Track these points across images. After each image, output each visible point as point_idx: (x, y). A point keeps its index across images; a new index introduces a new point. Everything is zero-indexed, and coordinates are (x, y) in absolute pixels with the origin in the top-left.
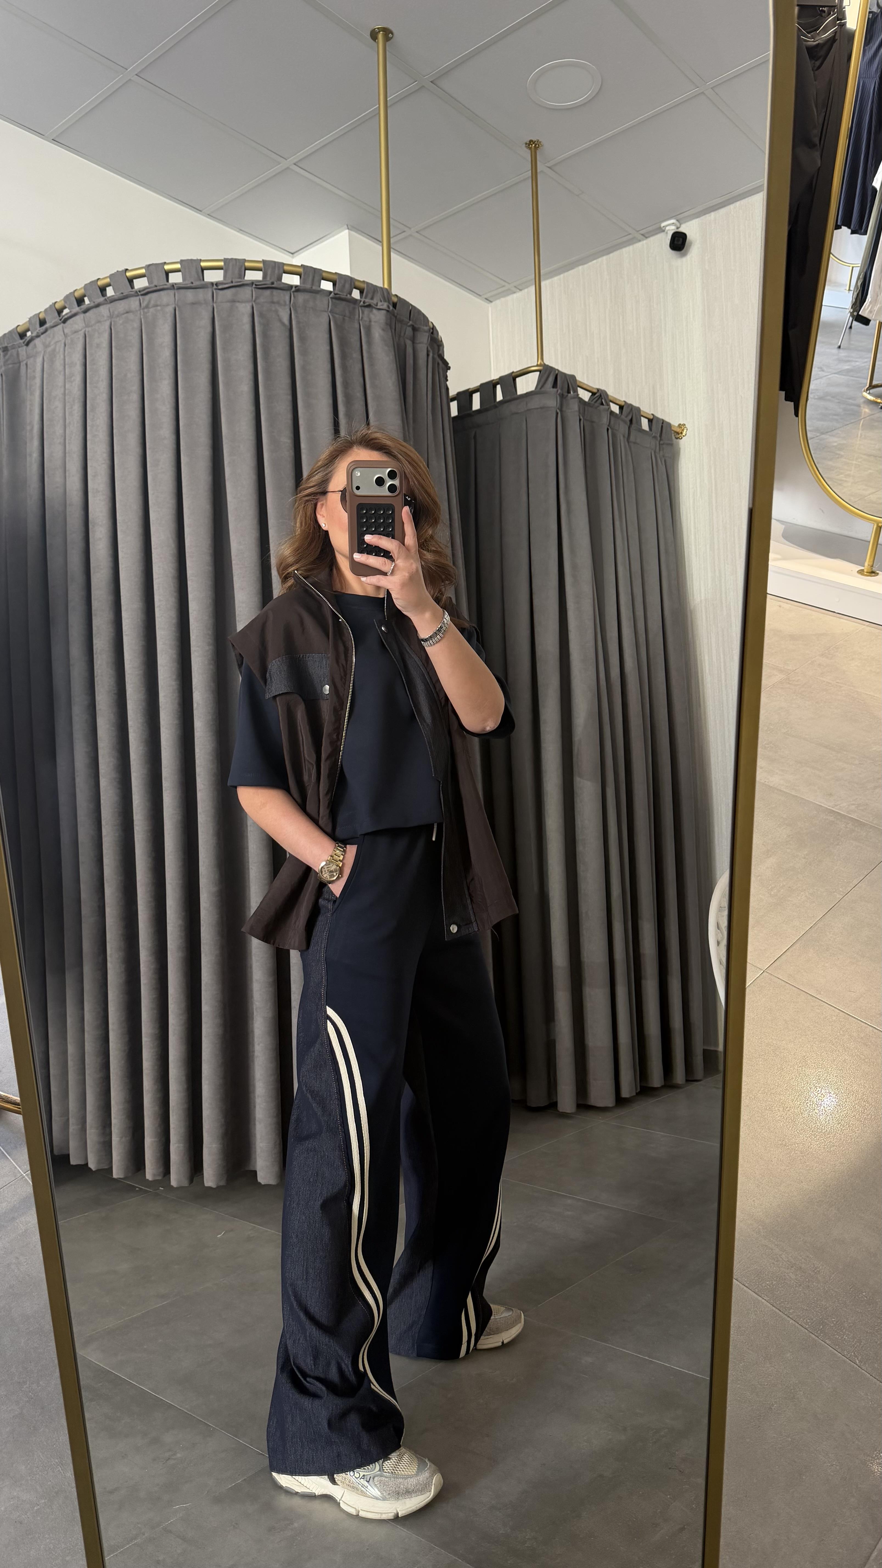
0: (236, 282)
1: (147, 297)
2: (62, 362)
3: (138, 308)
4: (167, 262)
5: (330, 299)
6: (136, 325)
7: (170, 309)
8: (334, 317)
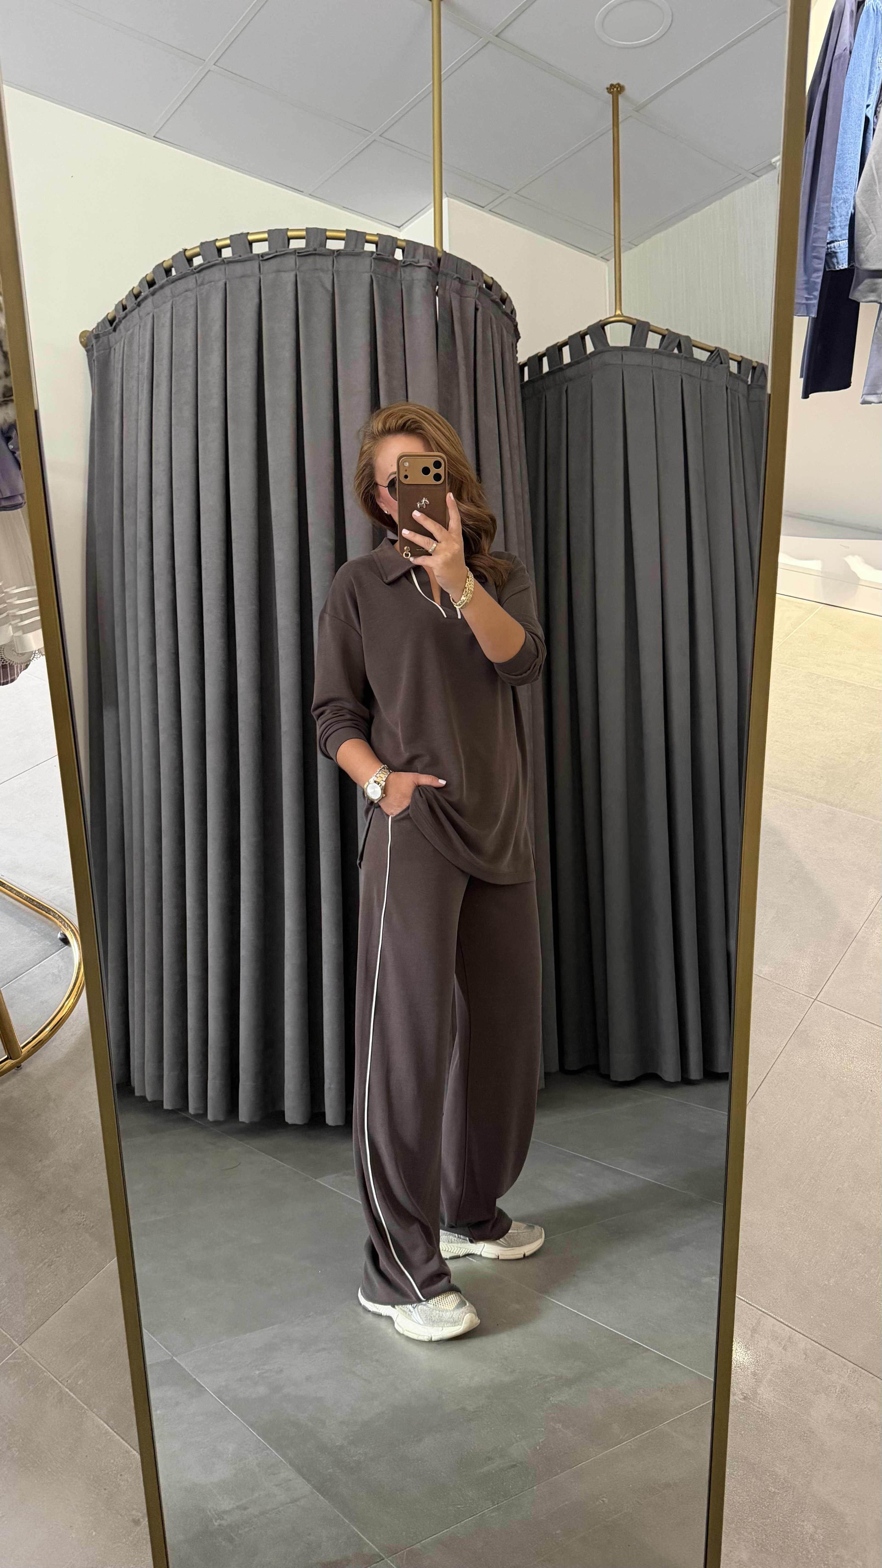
0: (280, 252)
1: (202, 274)
2: (138, 344)
3: (194, 286)
4: (219, 238)
5: (373, 260)
6: (192, 302)
7: (221, 284)
8: (376, 277)
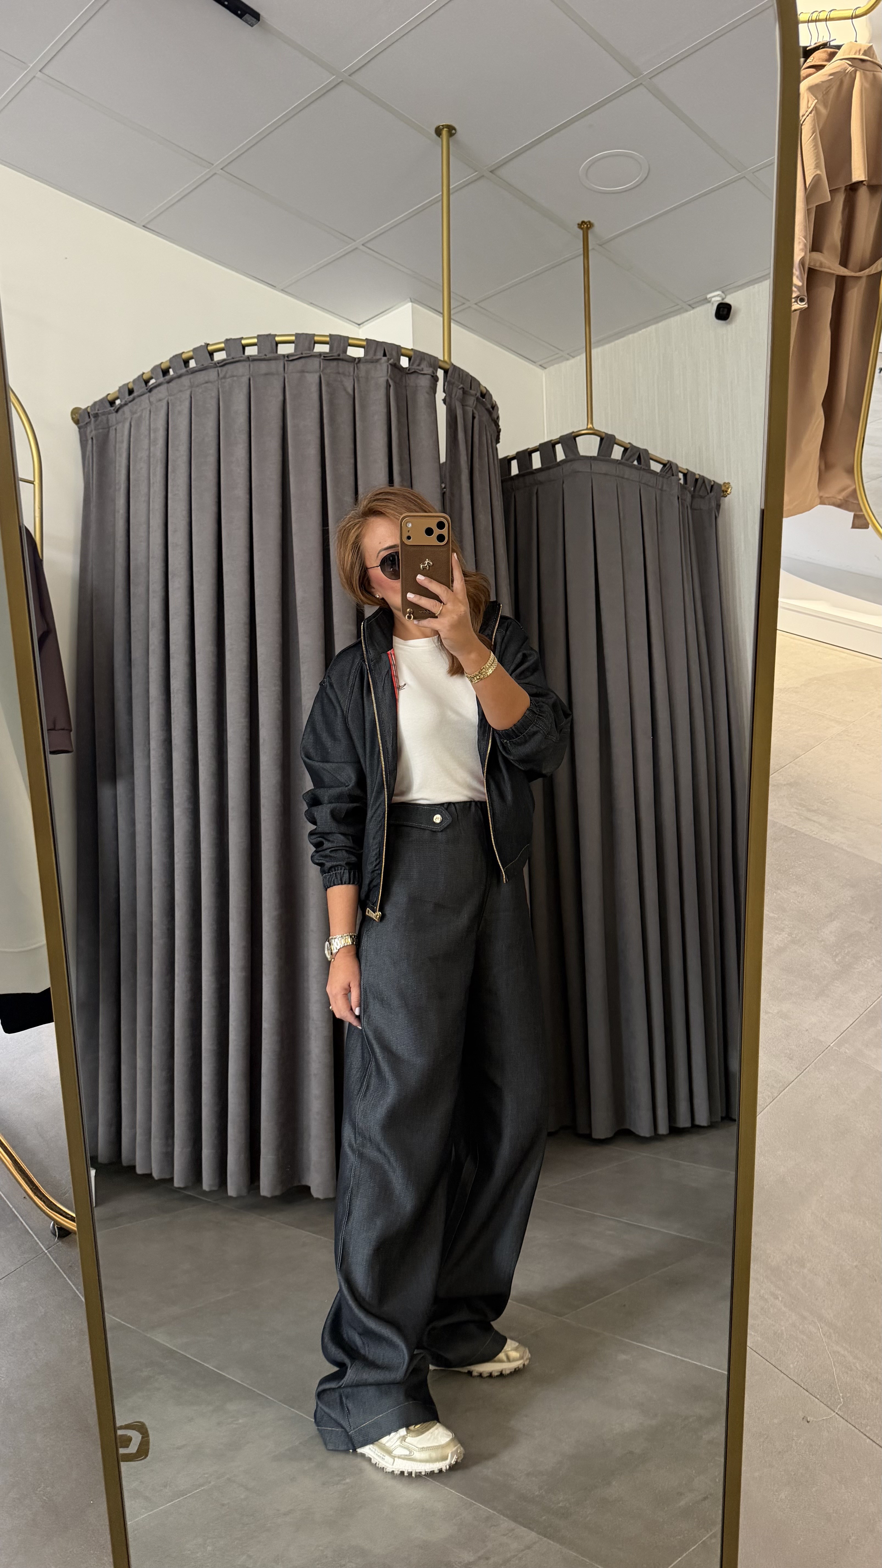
0: (306, 354)
1: (225, 368)
2: (148, 428)
3: (216, 379)
4: (244, 337)
5: (389, 366)
6: (214, 394)
8: (393, 383)
